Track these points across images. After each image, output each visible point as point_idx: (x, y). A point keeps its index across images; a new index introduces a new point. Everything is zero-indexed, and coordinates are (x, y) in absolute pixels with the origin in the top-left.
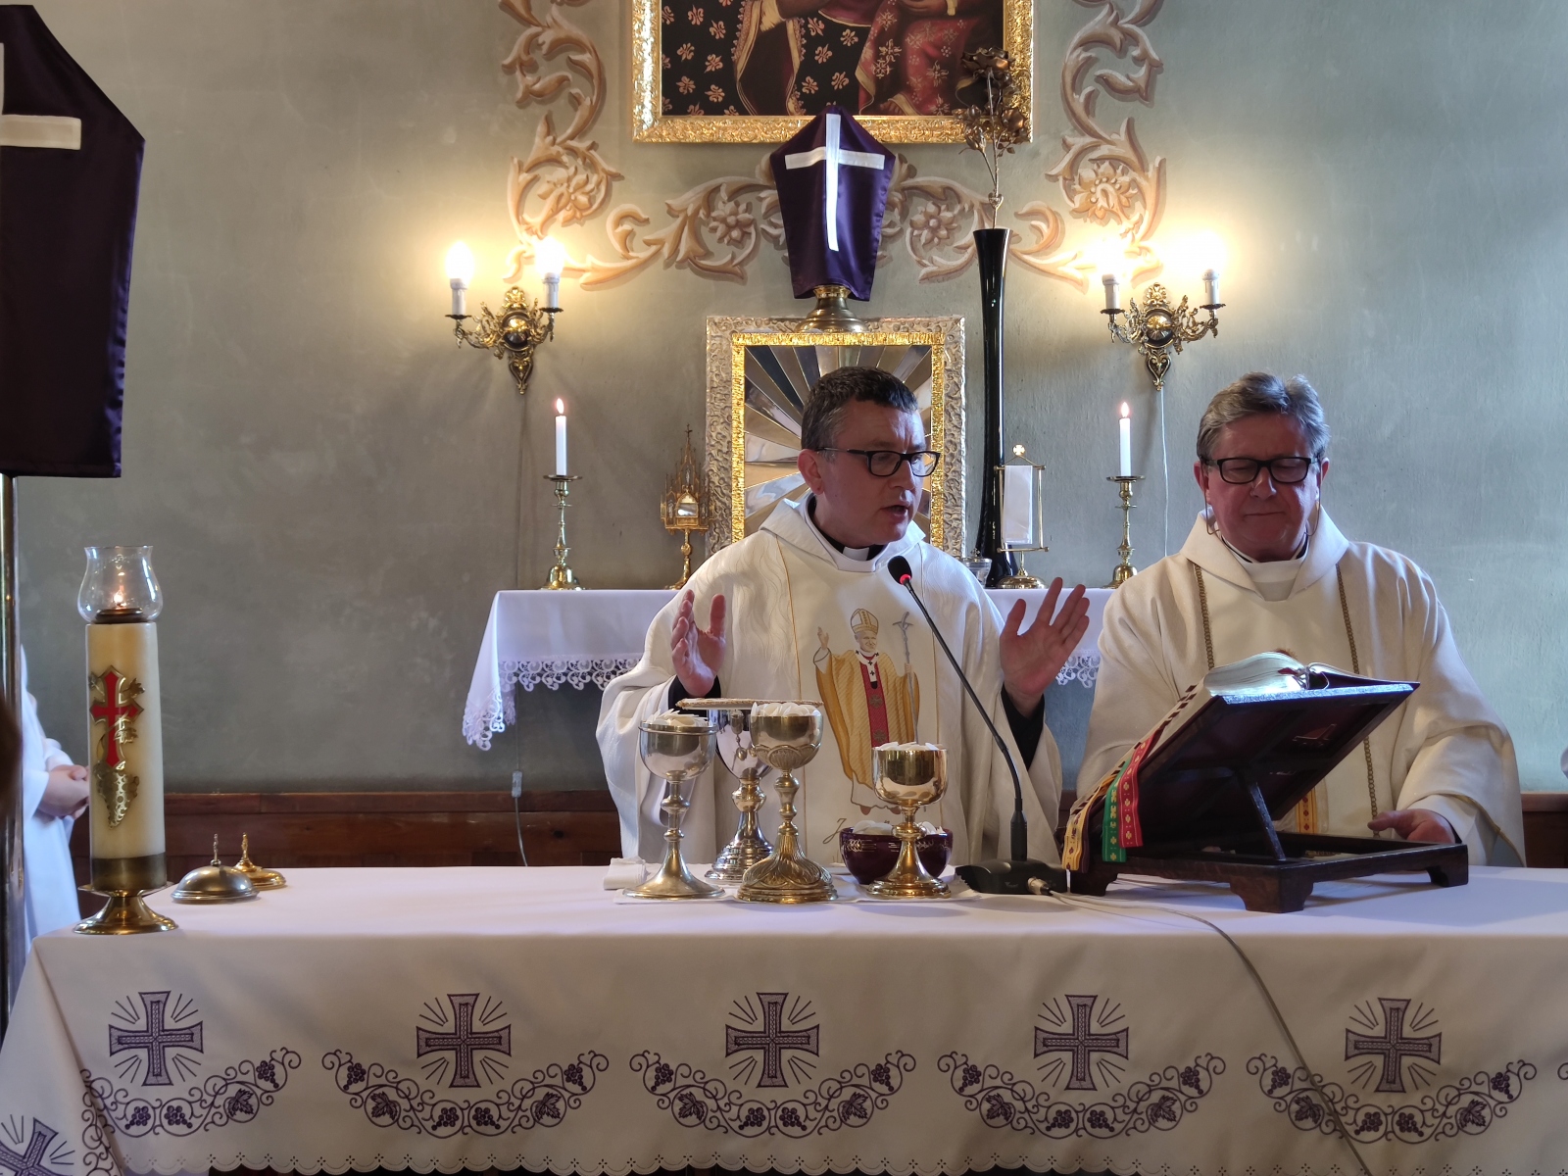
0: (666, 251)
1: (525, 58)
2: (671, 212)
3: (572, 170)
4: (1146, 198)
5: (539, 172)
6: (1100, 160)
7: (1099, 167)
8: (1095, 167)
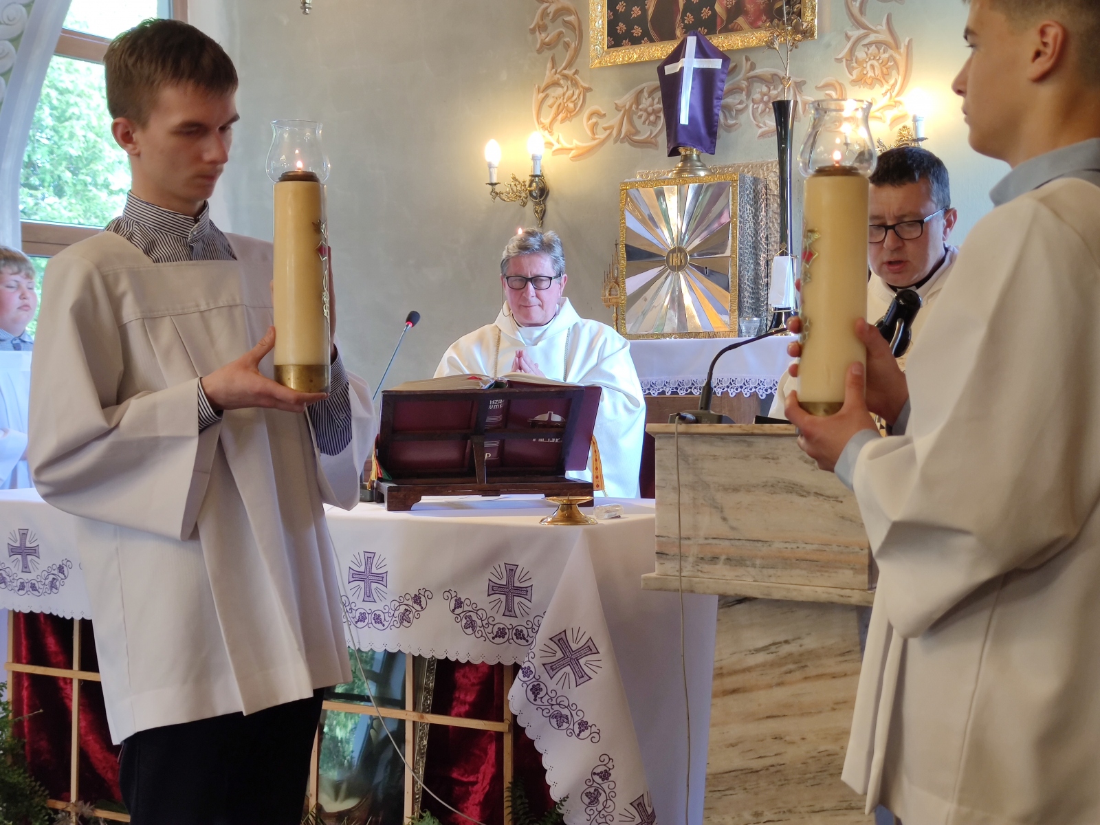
0: (615, 133)
1: (541, 23)
2: (618, 108)
3: (566, 88)
4: (900, 67)
5: (548, 91)
6: (870, 44)
7: (868, 49)
8: (866, 49)
